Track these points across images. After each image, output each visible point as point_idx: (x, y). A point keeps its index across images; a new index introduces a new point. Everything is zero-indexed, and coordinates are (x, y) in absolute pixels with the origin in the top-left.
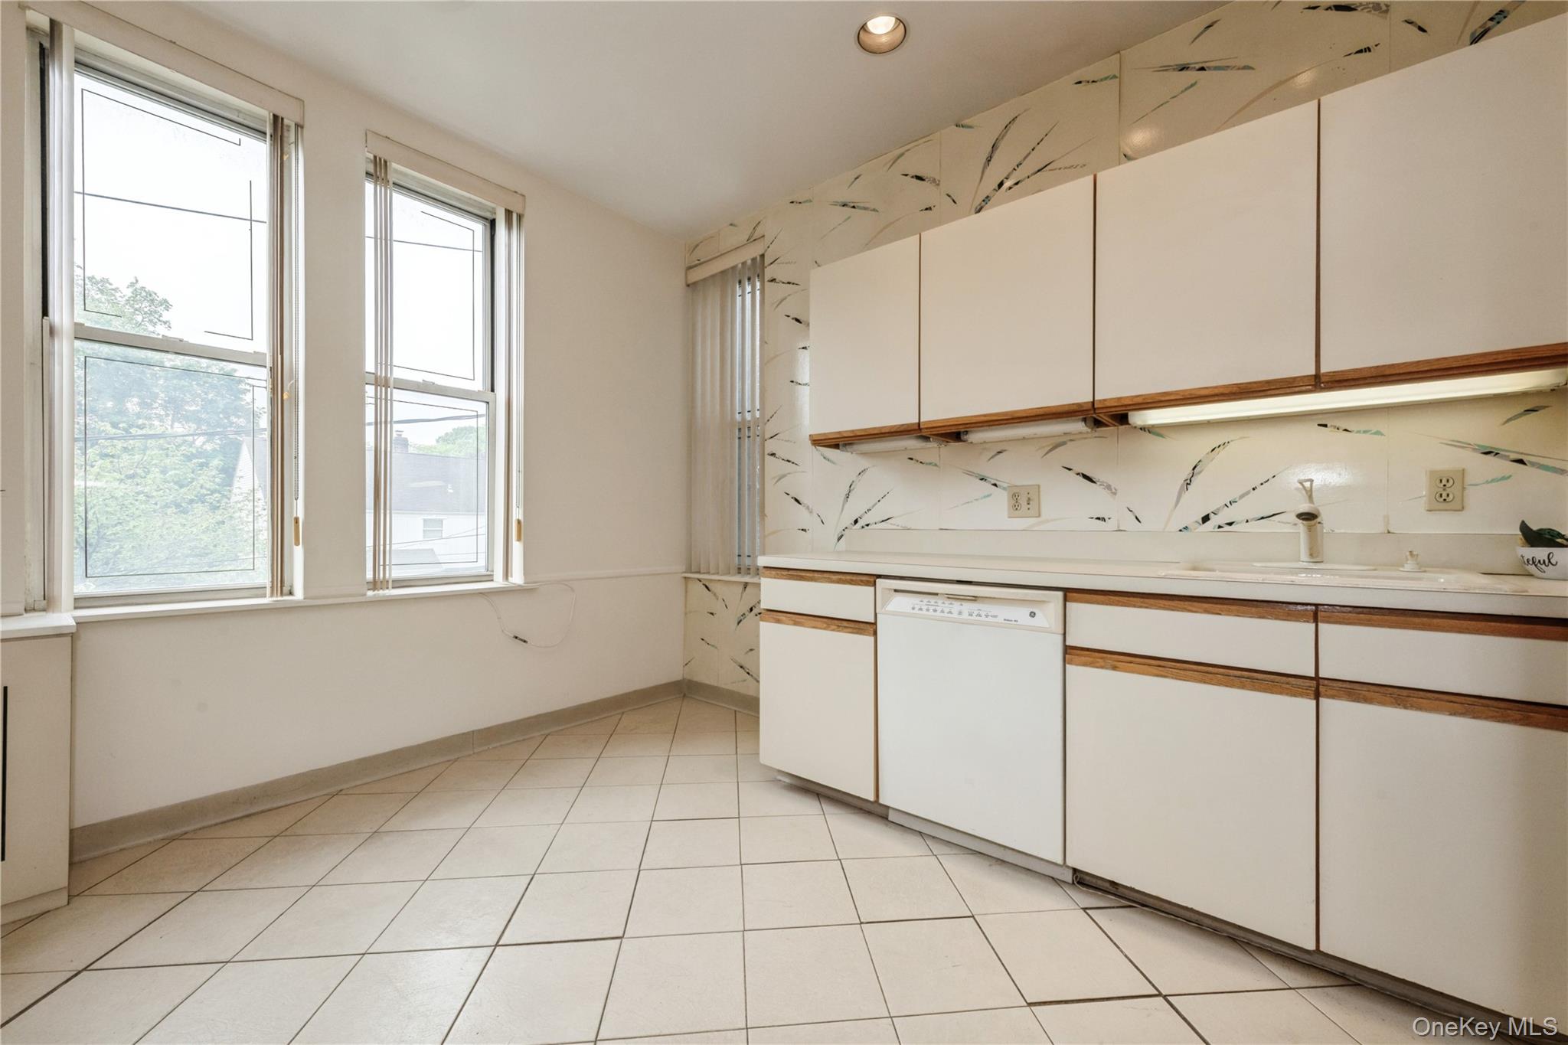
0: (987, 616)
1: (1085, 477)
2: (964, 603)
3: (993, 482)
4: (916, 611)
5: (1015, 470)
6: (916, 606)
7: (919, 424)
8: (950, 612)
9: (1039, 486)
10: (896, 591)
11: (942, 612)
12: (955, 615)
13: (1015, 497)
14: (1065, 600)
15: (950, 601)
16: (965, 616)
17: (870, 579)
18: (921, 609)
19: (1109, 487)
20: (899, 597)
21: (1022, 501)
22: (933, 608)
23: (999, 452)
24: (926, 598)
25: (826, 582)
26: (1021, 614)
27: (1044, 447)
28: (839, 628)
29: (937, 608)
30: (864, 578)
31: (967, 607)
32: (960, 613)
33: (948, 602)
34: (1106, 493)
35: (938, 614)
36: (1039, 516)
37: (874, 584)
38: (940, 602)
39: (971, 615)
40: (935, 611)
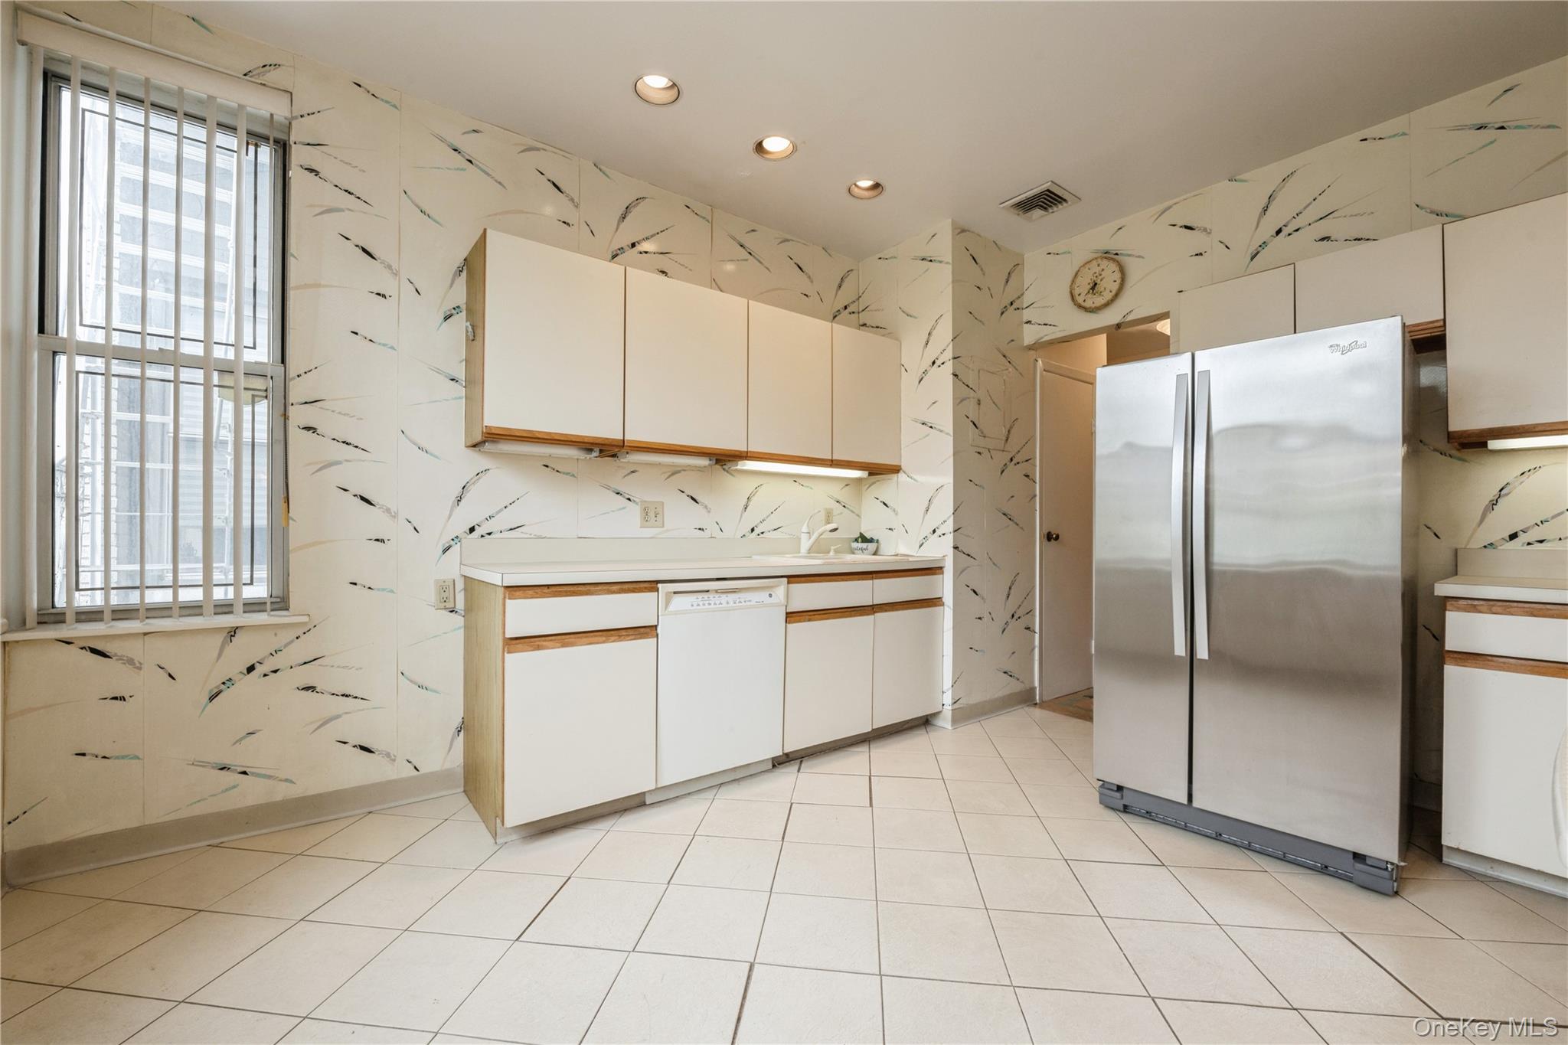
0: (745, 602)
1: (692, 498)
2: (729, 595)
3: (628, 497)
4: (695, 607)
5: (644, 490)
6: (694, 603)
7: (624, 441)
8: (721, 604)
9: (663, 503)
10: (675, 593)
11: (715, 604)
12: (725, 605)
13: (645, 512)
14: (789, 583)
15: (718, 595)
16: (731, 604)
17: (652, 586)
18: (698, 605)
19: (706, 507)
20: (677, 599)
21: (651, 514)
22: (707, 602)
23: (633, 472)
24: (700, 596)
25: (606, 594)
26: (763, 596)
27: (665, 473)
28: (620, 638)
29: (710, 602)
30: (646, 585)
31: (731, 597)
32: (728, 603)
33: (717, 595)
34: (704, 511)
35: (712, 606)
36: (663, 527)
37: (657, 590)
38: (711, 596)
39: (735, 603)
40: (710, 604)
